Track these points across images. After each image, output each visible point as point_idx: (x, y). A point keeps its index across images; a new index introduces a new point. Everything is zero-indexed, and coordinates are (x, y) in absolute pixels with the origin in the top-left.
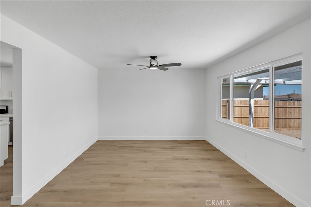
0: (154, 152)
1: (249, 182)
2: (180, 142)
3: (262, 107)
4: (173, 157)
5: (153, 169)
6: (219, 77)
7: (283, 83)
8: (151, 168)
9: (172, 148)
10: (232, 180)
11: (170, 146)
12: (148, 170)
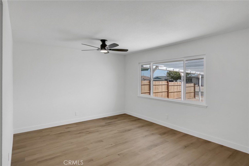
0: (98, 131)
1: (176, 134)
2: (109, 118)
3: (145, 86)
4: (118, 131)
5: (114, 145)
6: (139, 63)
7: (166, 69)
8: (112, 144)
9: (109, 124)
10: (168, 135)
11: (106, 123)
12: (111, 147)
